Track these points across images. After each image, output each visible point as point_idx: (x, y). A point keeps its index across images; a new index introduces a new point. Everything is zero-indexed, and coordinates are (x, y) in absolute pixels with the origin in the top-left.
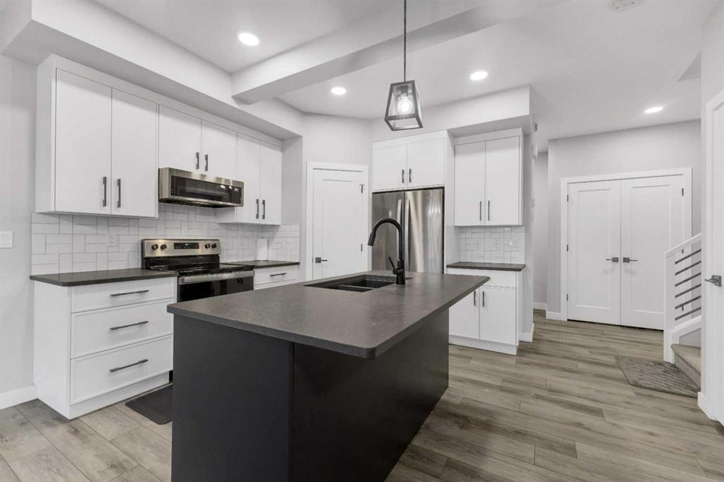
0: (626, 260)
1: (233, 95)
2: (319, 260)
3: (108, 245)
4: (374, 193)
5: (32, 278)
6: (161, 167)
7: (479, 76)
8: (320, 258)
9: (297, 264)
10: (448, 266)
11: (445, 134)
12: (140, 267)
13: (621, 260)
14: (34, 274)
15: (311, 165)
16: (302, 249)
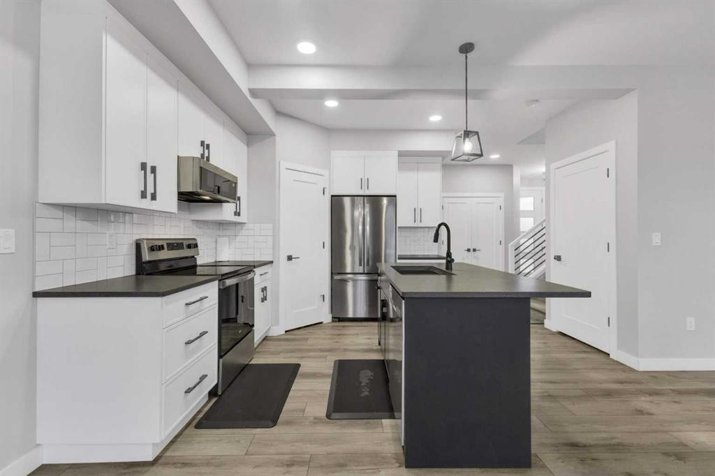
0: (474, 250)
1: (250, 87)
2: (290, 258)
3: (107, 247)
4: (332, 196)
5: (36, 295)
6: (180, 155)
7: (436, 118)
8: (291, 256)
9: (272, 262)
10: (399, 259)
11: (396, 153)
12: (134, 273)
13: (472, 250)
14: (37, 289)
15: (284, 165)
16: (275, 247)
